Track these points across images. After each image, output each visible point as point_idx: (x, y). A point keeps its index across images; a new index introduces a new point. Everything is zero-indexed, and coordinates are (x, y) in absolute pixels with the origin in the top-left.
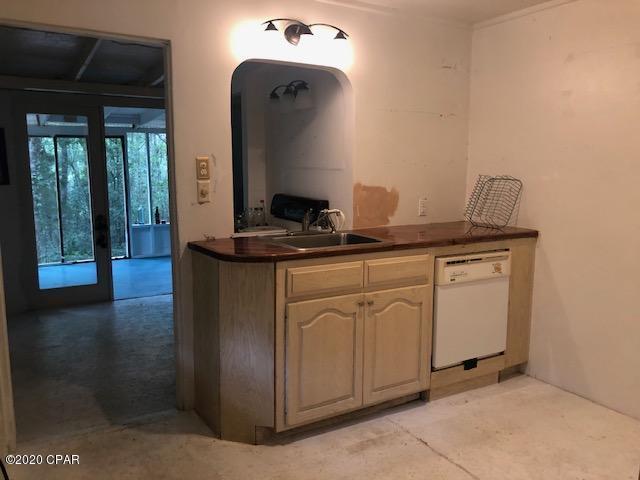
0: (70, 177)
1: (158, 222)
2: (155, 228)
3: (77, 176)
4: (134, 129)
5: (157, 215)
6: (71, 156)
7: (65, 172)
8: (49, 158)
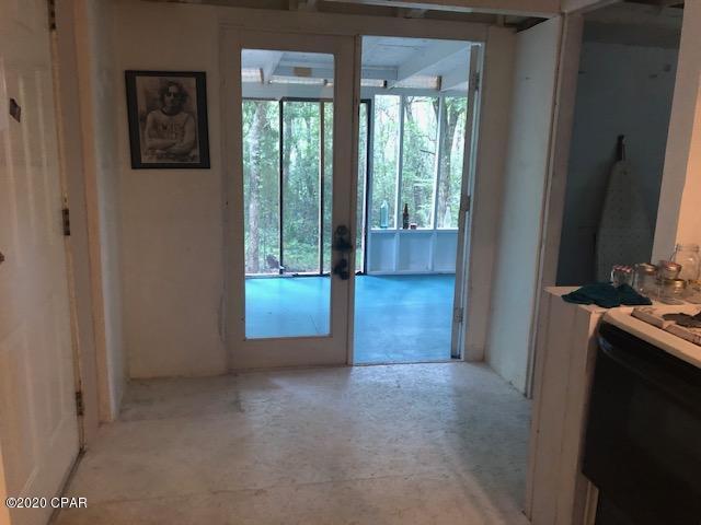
0: (293, 156)
1: (406, 226)
2: (402, 235)
3: (299, 155)
4: (386, 89)
5: (406, 215)
6: (295, 133)
7: (289, 150)
8: (273, 134)
